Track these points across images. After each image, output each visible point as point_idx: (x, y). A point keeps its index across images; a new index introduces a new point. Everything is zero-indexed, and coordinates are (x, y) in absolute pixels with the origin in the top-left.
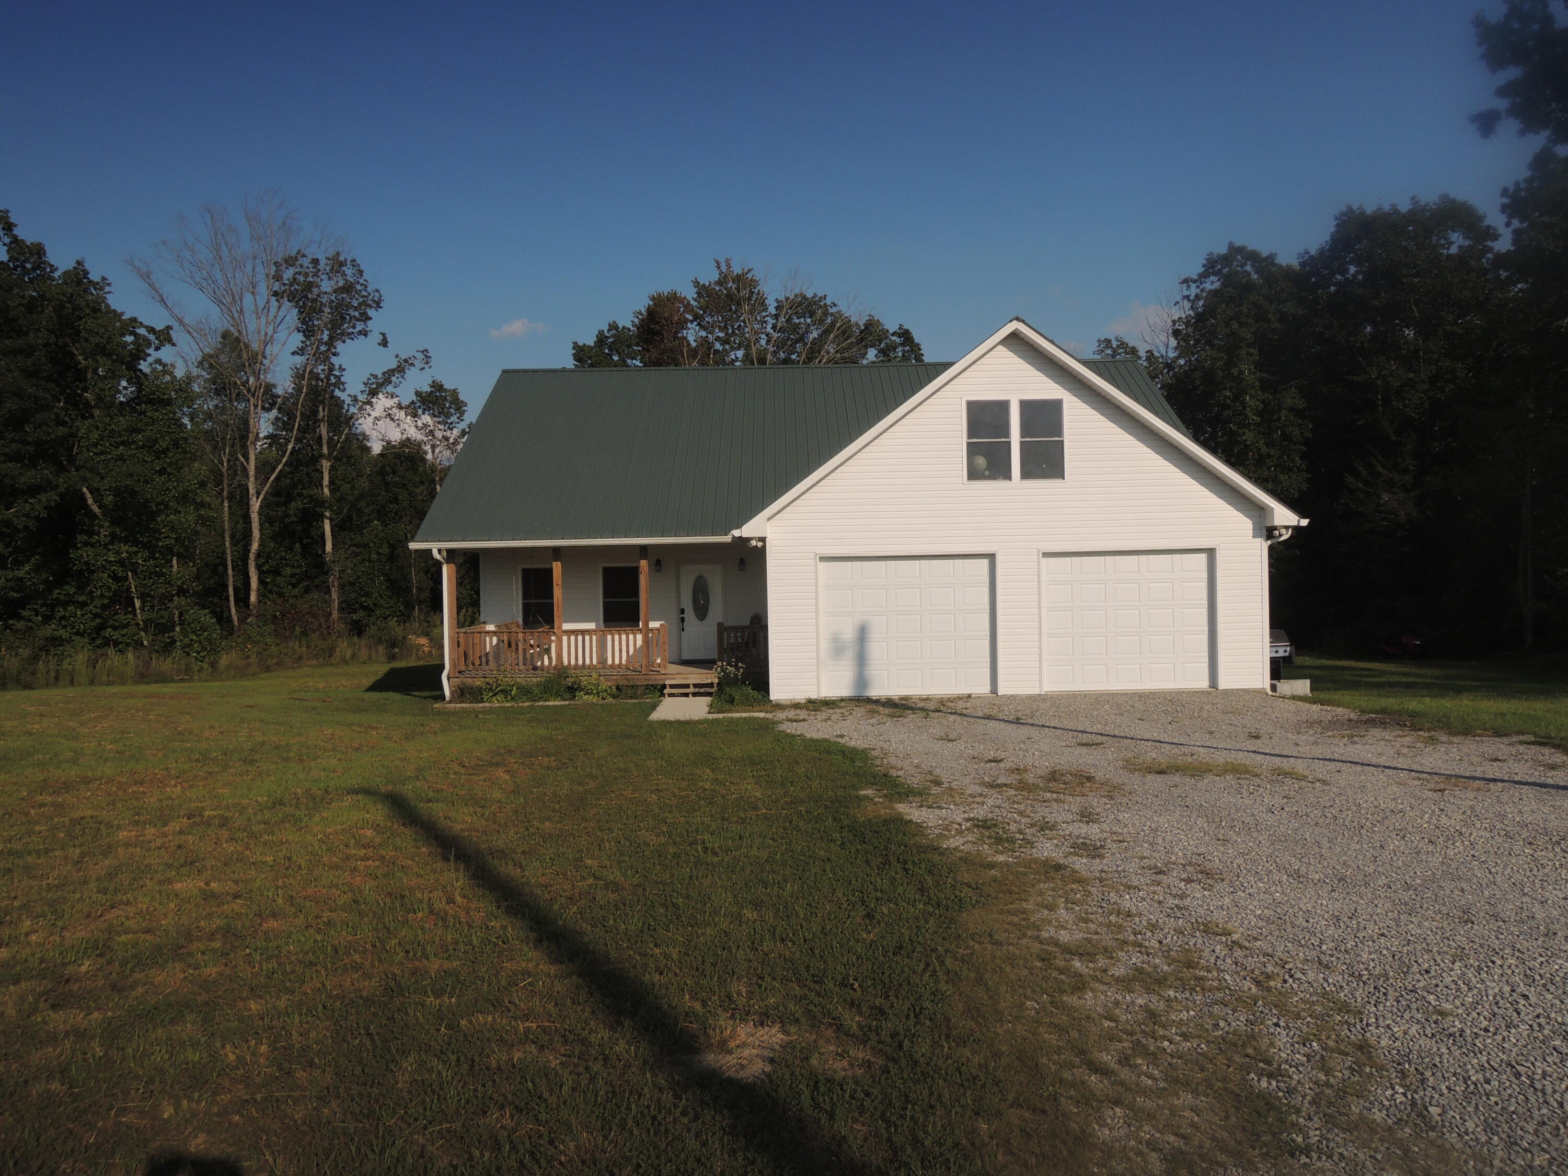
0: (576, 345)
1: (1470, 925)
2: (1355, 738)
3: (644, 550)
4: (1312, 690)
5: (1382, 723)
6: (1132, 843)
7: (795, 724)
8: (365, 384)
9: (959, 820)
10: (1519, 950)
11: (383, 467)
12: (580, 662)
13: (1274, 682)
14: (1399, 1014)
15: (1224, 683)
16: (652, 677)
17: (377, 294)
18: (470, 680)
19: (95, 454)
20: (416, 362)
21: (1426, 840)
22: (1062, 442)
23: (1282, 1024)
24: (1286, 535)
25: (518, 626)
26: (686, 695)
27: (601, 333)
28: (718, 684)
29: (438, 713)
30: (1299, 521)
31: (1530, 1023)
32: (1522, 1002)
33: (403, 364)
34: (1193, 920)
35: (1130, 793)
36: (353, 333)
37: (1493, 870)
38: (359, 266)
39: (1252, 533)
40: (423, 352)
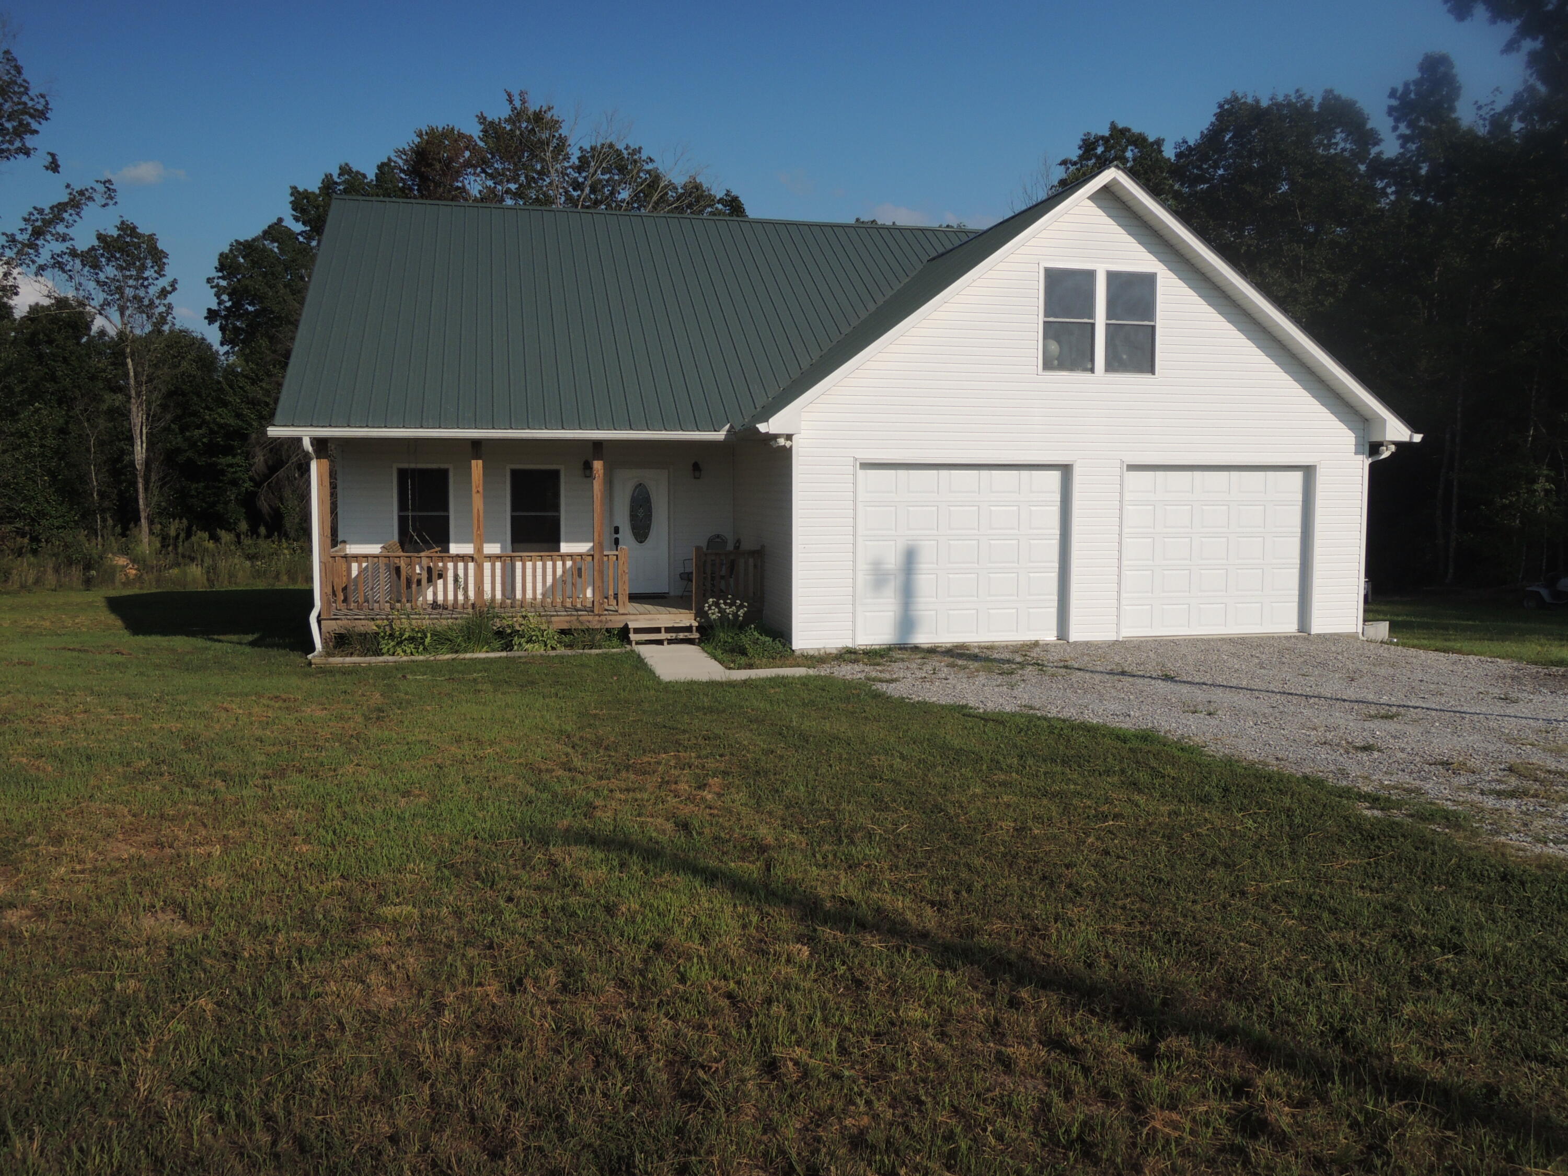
0: (295, 191)
3: (608, 447)
4: (1390, 633)
8: (25, 220)
11: (34, 334)
12: (508, 598)
13: (1371, 624)
15: (1316, 627)
16: (609, 618)
18: (355, 623)
20: (96, 196)
22: (1154, 327)
26: (660, 642)
27: (328, 177)
28: (699, 628)
30: (1411, 437)
33: (78, 198)
36: (8, 150)
38: (15, 60)
39: (1353, 448)
40: (105, 183)
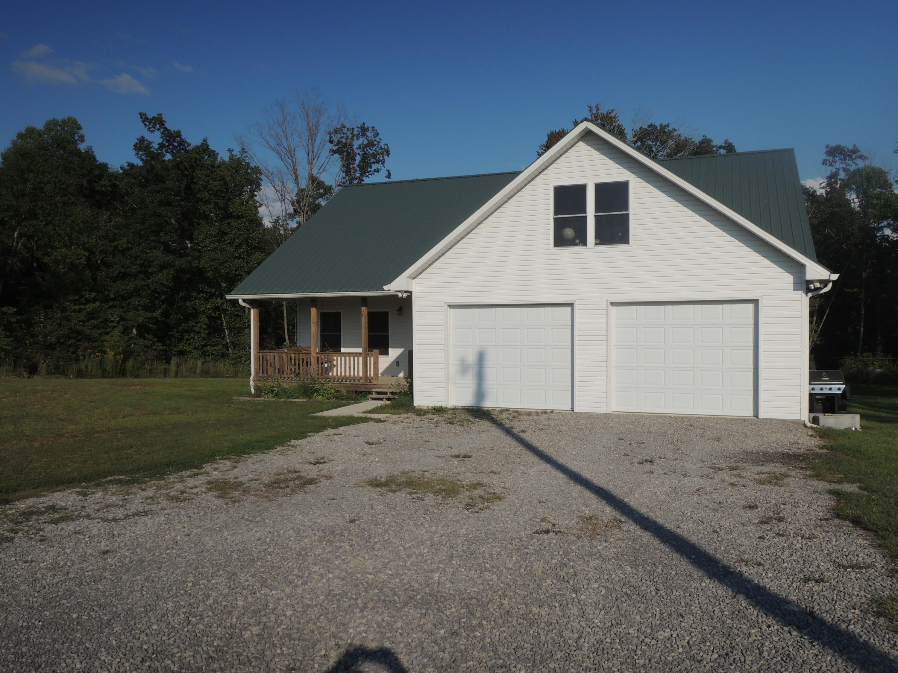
15: (764, 414)
17: (386, 146)
18: (260, 383)
19: (202, 247)
22: (628, 214)
24: (825, 288)
30: (829, 276)
36: (371, 171)
38: (376, 130)
39: (792, 286)
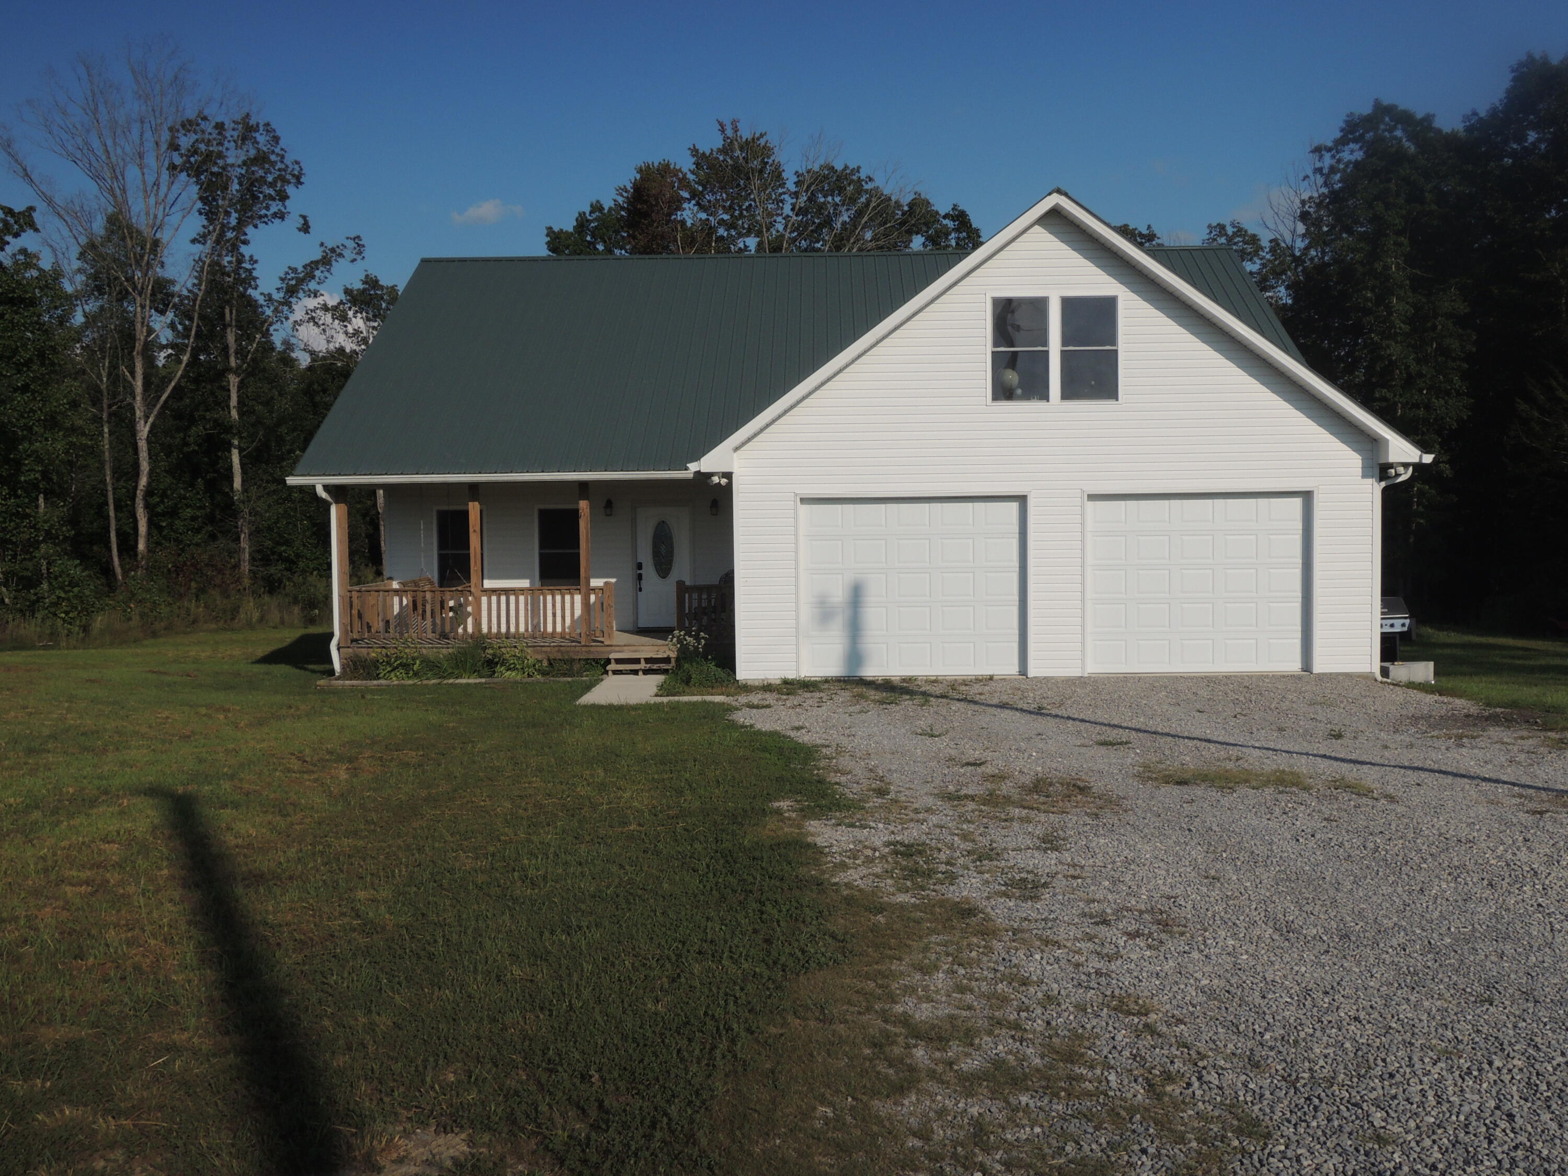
0: (550, 231)
1: (1487, 1006)
2: (1465, 740)
3: (583, 488)
4: (1437, 673)
5: (1507, 720)
6: (1089, 881)
7: (755, 711)
8: (282, 279)
9: (878, 843)
10: (1536, 1046)
11: (312, 384)
12: (503, 630)
13: (1386, 664)
14: (1322, 1139)
15: (1320, 666)
16: (592, 649)
17: (296, 167)
18: (364, 651)
20: (346, 253)
21: (1485, 882)
22: (1116, 351)
23: (1151, 1150)
24: (1405, 475)
25: (432, 583)
26: (635, 672)
27: (582, 215)
28: (678, 659)
29: (322, 691)
30: (1421, 457)
31: (1500, 1157)
32: (1503, 1124)
33: (330, 254)
34: (1108, 993)
35: (1126, 811)
36: (266, 216)
37: (1557, 926)
38: (274, 131)
39: (1359, 471)
40: (354, 239)
